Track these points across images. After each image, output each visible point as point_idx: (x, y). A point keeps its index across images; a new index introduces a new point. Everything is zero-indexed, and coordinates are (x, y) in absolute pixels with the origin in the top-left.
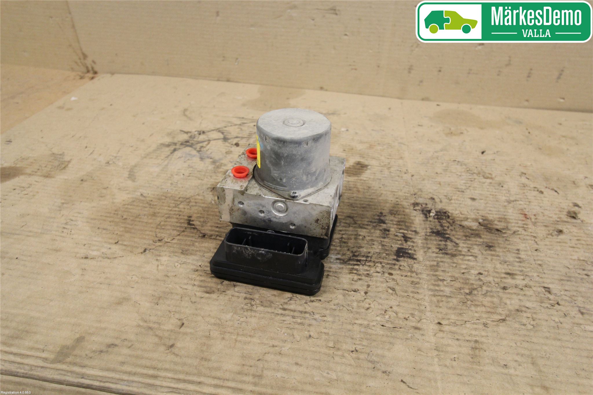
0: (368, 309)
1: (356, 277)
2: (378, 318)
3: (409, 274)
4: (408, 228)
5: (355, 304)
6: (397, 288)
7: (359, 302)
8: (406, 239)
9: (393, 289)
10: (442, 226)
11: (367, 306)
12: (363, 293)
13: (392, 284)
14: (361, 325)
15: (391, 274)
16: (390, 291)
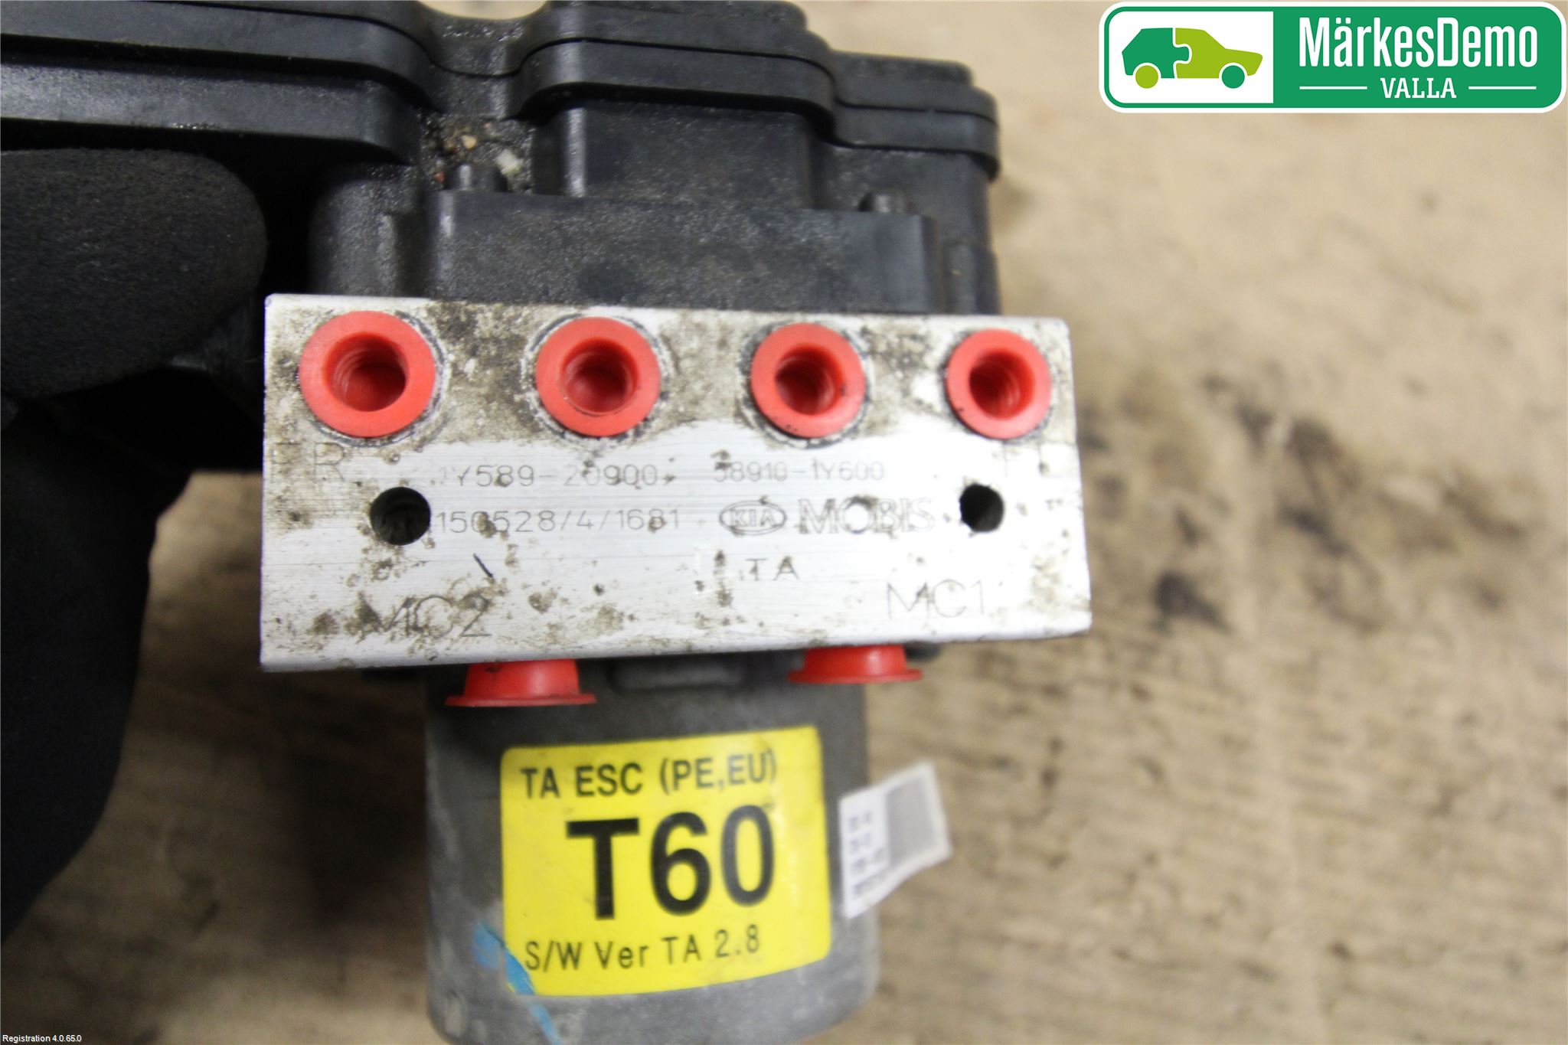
0: (1056, 861)
1: (1004, 697)
2: (1102, 914)
3: (1211, 699)
4: (1191, 482)
5: (1002, 834)
6: (1173, 765)
7: (1019, 821)
8: (1189, 532)
9: (1155, 770)
10: (1314, 486)
11: (1051, 845)
12: (1032, 780)
13: (1147, 741)
14: (1031, 946)
15: (1140, 693)
16: (1143, 777)
